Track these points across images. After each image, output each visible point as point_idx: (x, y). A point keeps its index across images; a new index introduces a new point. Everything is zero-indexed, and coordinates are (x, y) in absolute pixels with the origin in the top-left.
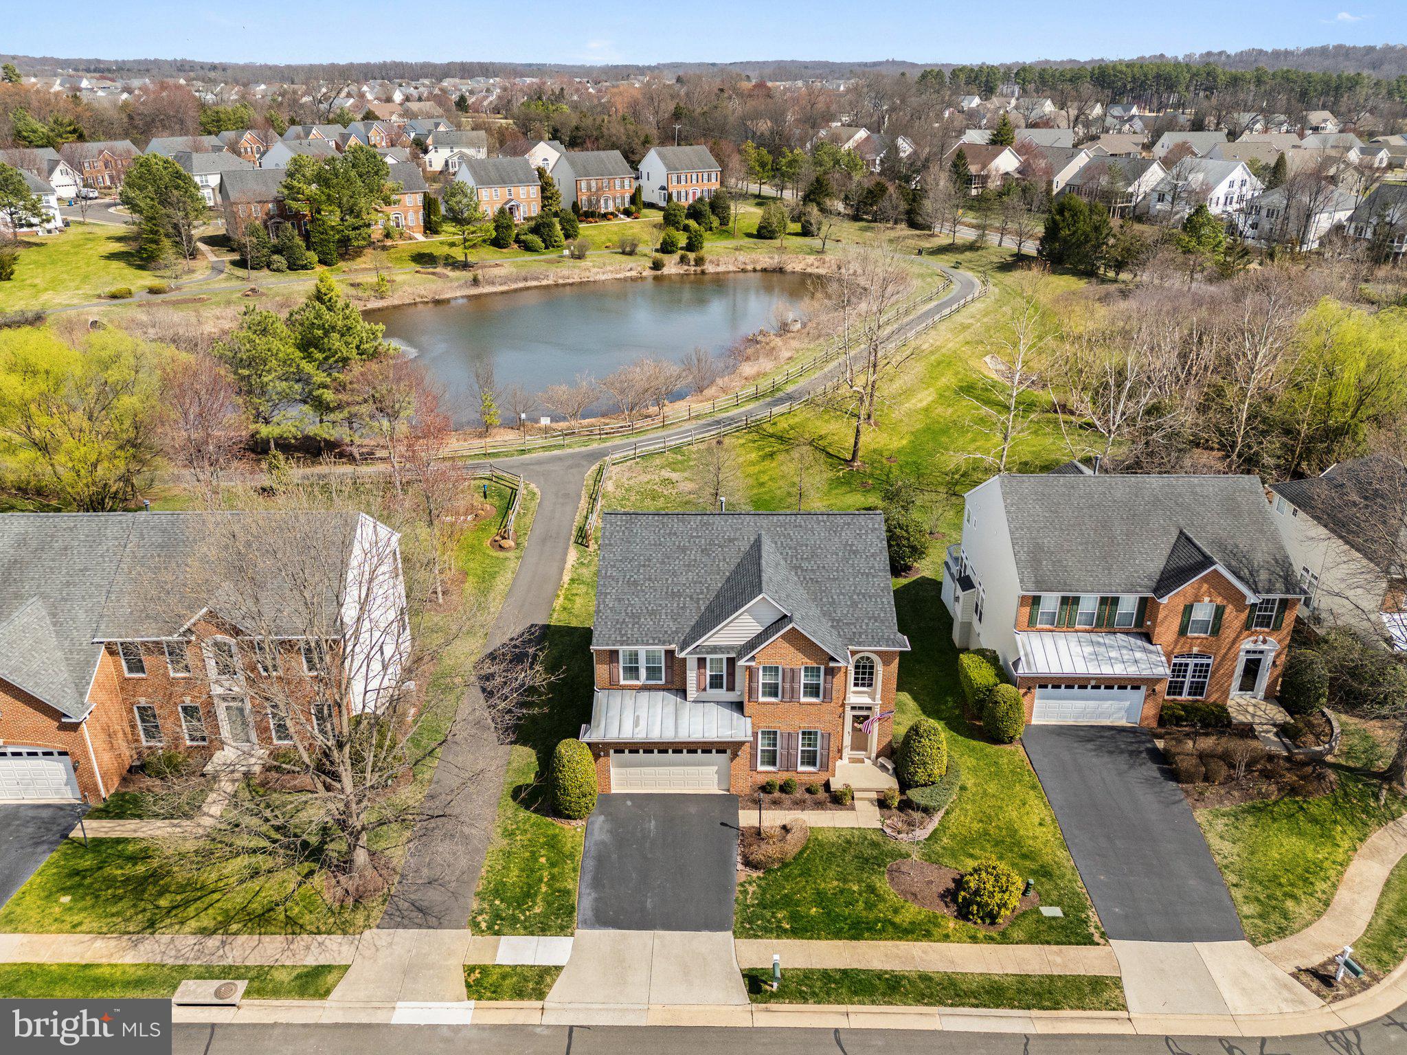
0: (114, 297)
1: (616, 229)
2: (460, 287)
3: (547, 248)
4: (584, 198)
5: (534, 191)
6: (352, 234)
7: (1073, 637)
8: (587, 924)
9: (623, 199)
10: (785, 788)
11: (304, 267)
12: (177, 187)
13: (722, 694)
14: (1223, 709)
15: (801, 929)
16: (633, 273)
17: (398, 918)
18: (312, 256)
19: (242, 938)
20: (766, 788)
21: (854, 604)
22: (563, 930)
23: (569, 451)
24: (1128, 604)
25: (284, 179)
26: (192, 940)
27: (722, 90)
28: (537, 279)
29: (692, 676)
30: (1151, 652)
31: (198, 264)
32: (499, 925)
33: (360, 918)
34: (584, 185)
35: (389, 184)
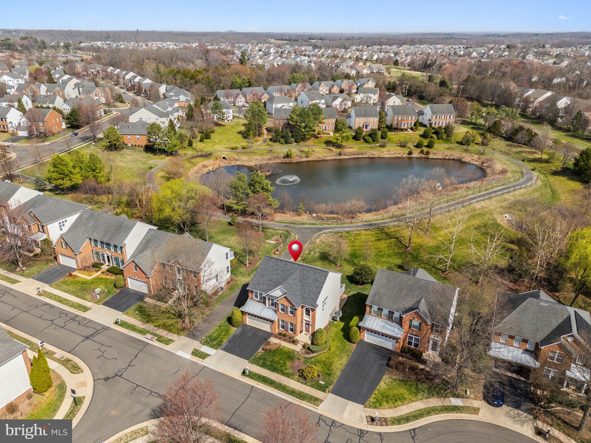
0: (232, 149)
1: (403, 135)
2: (334, 155)
3: (373, 142)
4: (396, 123)
5: (376, 120)
6: (306, 133)
7: (381, 320)
8: (222, 349)
9: (411, 123)
10: (284, 335)
11: (289, 143)
12: (259, 115)
13: (273, 307)
14: (421, 354)
15: (263, 366)
16: (400, 155)
17: (188, 336)
18: (293, 140)
19: (161, 329)
20: (280, 334)
21: (310, 294)
22: (216, 348)
23: (316, 226)
24: (396, 315)
25: (290, 113)
26: (153, 327)
27: (502, 64)
28: (362, 154)
29: (267, 301)
30: (400, 330)
31: (261, 139)
32: (206, 343)
33: (182, 333)
34: (396, 118)
35: (322, 116)
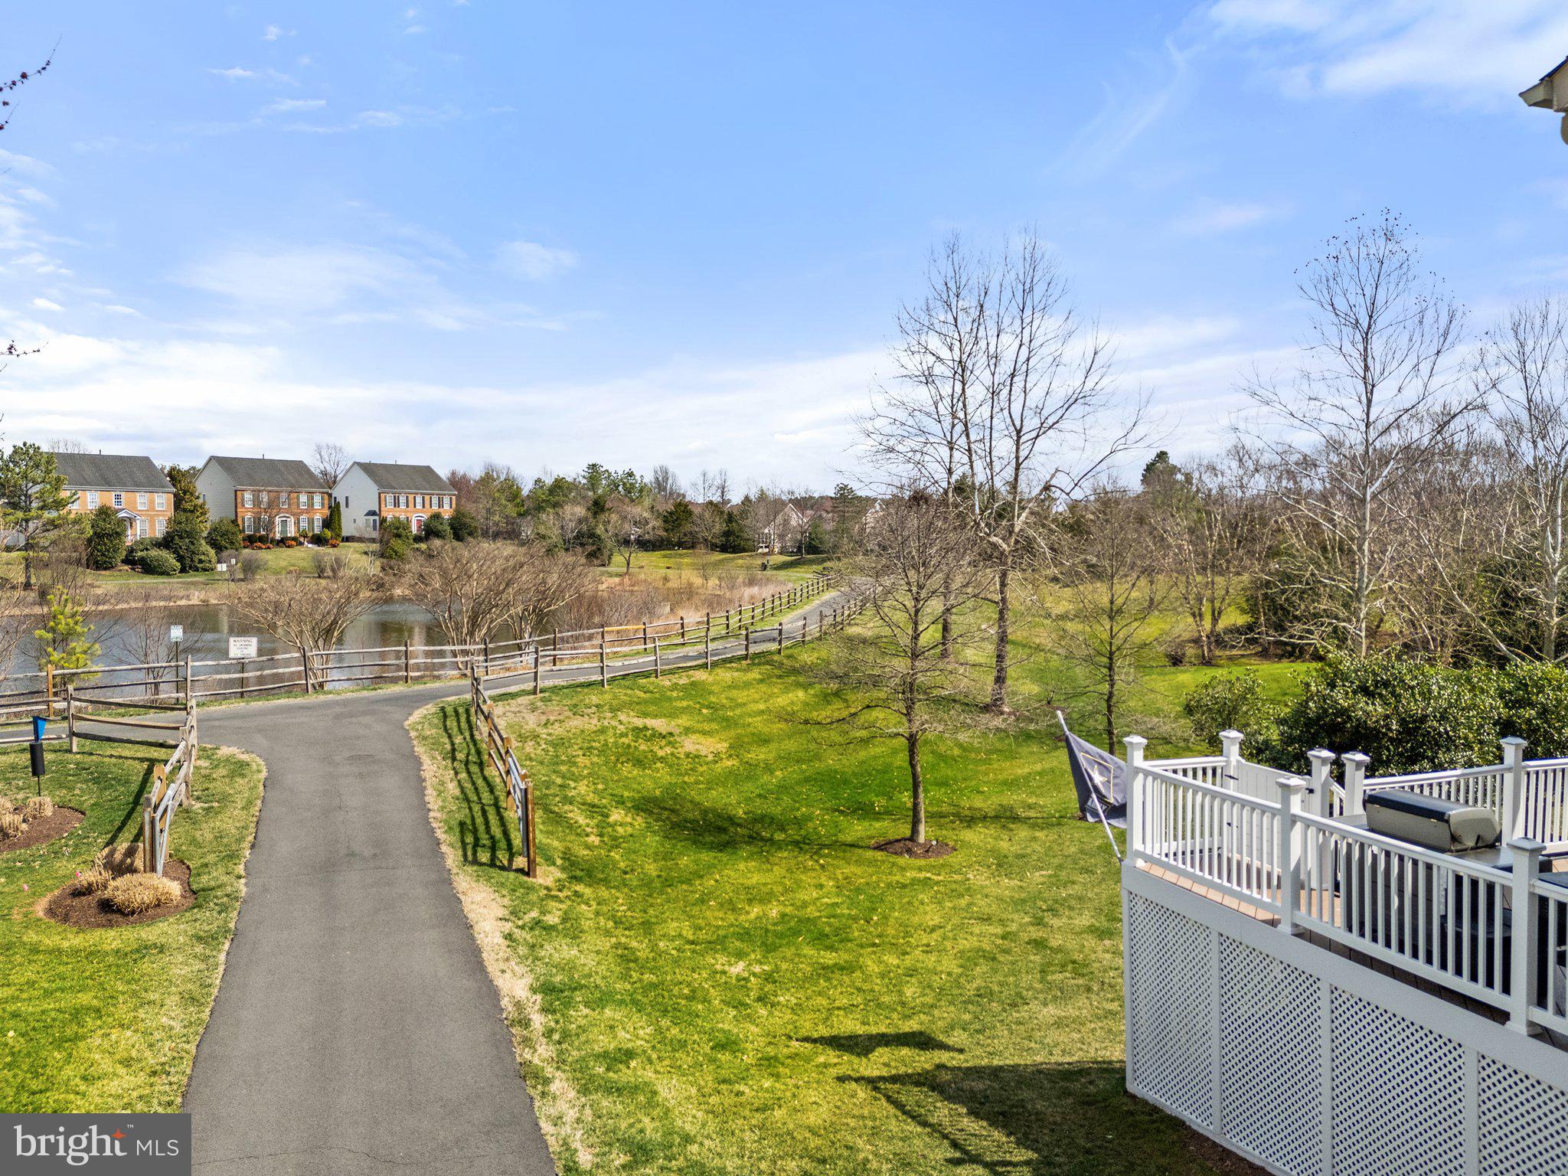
1: (300, 559)
3: (183, 570)
4: (248, 515)
5: (163, 501)
9: (311, 522)
34: (247, 497)
